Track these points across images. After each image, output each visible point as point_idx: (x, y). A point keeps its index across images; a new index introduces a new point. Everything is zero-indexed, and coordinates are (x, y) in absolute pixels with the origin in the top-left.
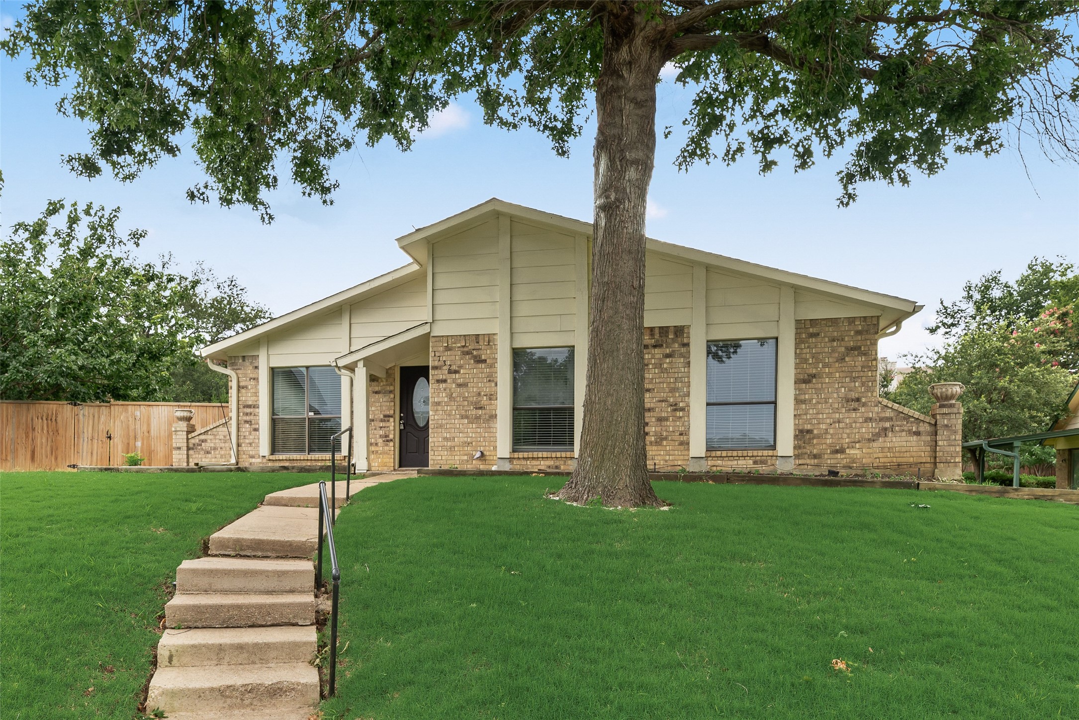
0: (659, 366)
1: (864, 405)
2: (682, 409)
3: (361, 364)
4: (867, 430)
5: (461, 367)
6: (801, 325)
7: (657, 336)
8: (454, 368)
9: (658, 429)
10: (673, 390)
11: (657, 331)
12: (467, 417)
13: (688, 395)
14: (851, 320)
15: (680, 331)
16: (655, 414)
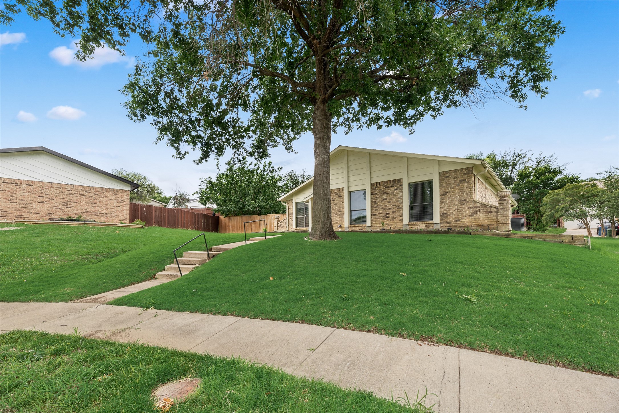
0: (393, 193)
1: (468, 202)
2: (400, 208)
3: (310, 200)
4: (469, 212)
5: (335, 199)
6: (441, 174)
7: (392, 183)
8: (333, 199)
9: (393, 215)
10: (397, 201)
11: (392, 181)
12: (337, 214)
13: (402, 203)
14: (462, 170)
15: (399, 180)
16: (392, 210)
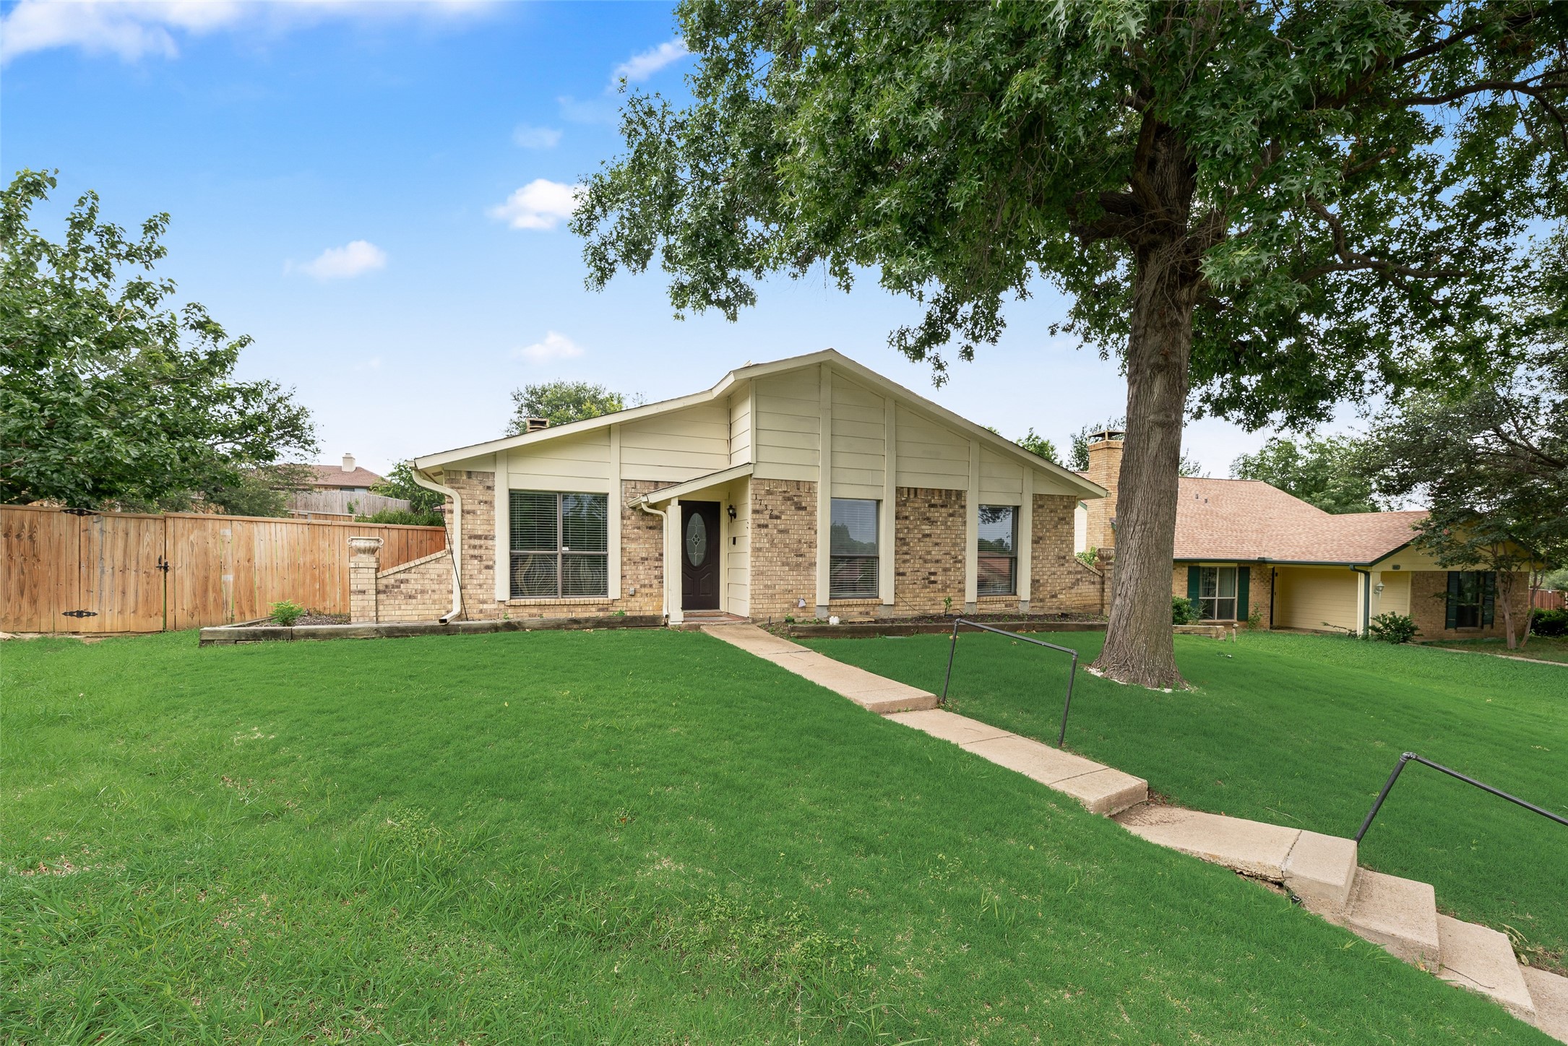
0: (944, 523)
1: (1067, 561)
2: (960, 562)
3: (675, 502)
4: (1069, 580)
5: (782, 512)
6: (1037, 498)
7: (944, 497)
8: (775, 513)
9: (944, 578)
10: (955, 545)
11: (944, 493)
12: (788, 564)
13: (964, 549)
14: (1062, 497)
15: (960, 494)
16: (942, 565)
